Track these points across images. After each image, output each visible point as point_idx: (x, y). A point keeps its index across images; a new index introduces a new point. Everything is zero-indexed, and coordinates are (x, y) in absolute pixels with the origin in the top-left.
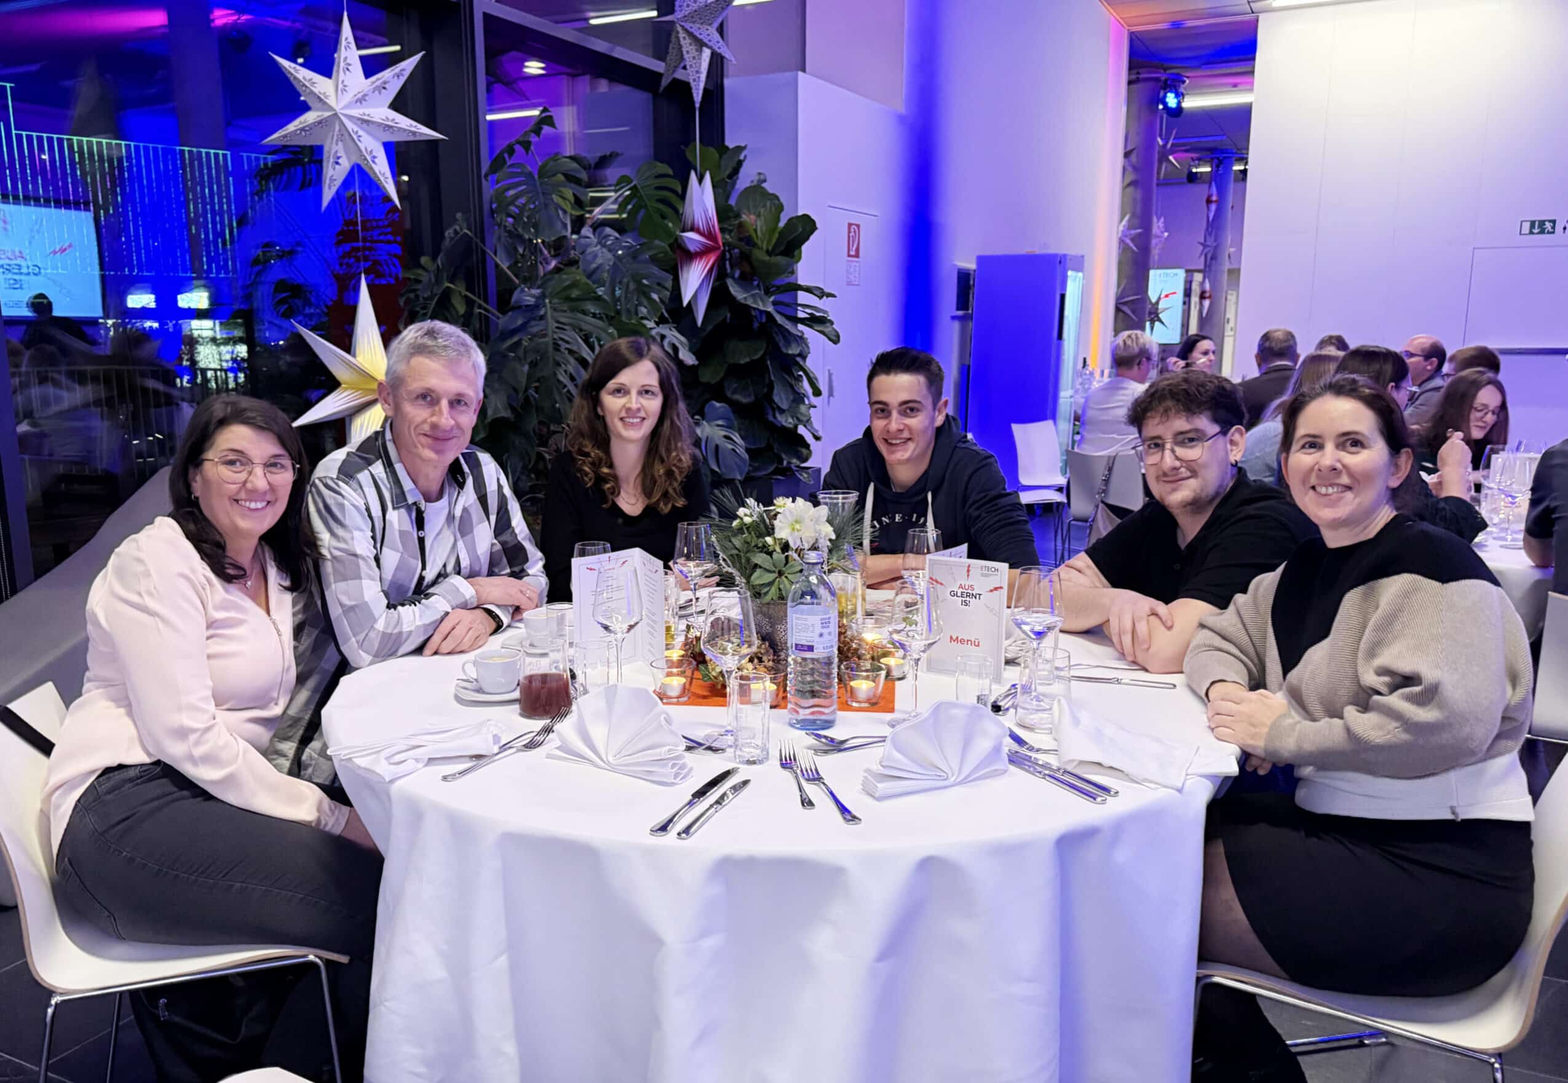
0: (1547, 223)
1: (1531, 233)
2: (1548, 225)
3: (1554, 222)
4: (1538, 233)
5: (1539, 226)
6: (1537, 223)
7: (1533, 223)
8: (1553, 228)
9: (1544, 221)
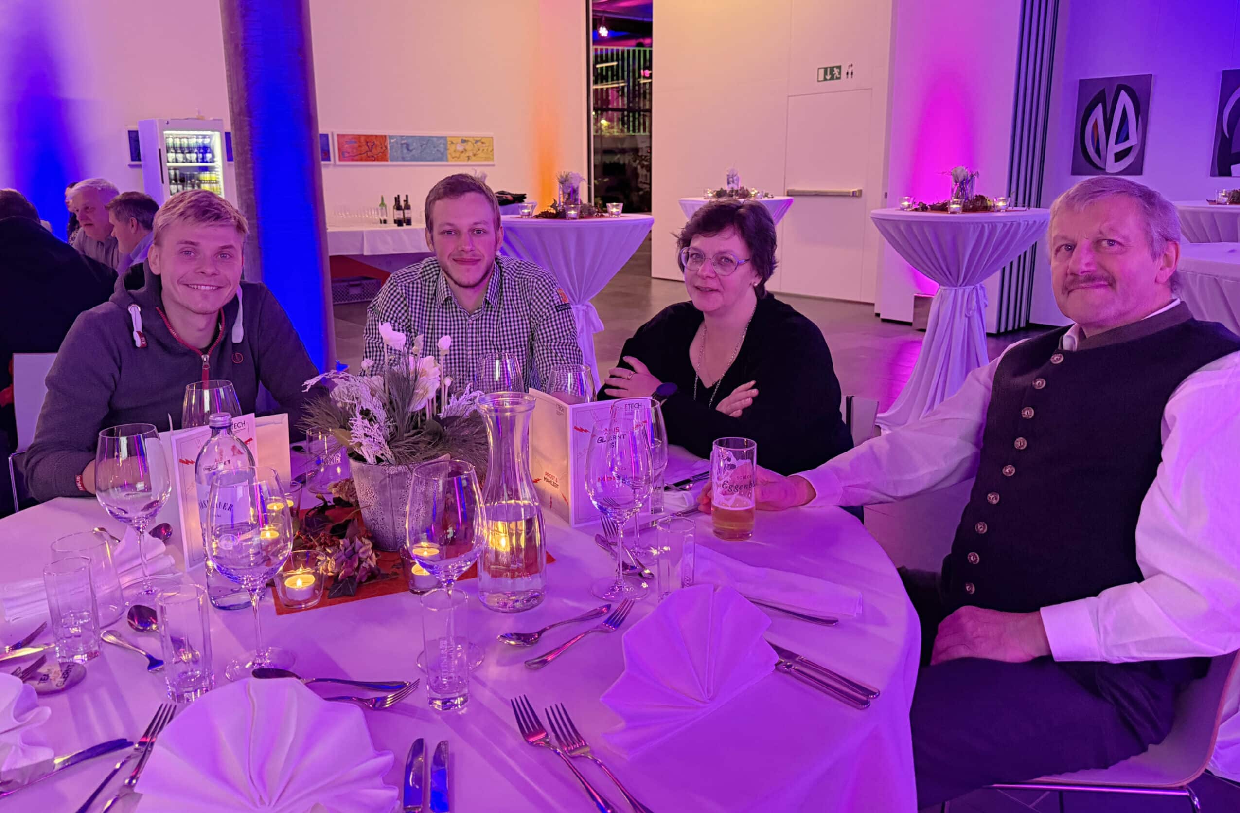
0: (835, 69)
1: (825, 79)
2: (836, 71)
3: (839, 67)
4: (830, 79)
5: (831, 73)
6: (829, 70)
7: (826, 69)
8: (840, 73)
9: (834, 67)
